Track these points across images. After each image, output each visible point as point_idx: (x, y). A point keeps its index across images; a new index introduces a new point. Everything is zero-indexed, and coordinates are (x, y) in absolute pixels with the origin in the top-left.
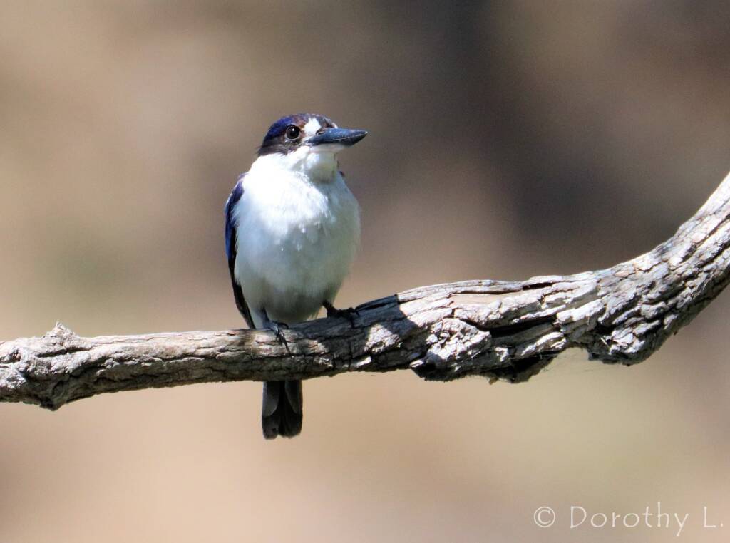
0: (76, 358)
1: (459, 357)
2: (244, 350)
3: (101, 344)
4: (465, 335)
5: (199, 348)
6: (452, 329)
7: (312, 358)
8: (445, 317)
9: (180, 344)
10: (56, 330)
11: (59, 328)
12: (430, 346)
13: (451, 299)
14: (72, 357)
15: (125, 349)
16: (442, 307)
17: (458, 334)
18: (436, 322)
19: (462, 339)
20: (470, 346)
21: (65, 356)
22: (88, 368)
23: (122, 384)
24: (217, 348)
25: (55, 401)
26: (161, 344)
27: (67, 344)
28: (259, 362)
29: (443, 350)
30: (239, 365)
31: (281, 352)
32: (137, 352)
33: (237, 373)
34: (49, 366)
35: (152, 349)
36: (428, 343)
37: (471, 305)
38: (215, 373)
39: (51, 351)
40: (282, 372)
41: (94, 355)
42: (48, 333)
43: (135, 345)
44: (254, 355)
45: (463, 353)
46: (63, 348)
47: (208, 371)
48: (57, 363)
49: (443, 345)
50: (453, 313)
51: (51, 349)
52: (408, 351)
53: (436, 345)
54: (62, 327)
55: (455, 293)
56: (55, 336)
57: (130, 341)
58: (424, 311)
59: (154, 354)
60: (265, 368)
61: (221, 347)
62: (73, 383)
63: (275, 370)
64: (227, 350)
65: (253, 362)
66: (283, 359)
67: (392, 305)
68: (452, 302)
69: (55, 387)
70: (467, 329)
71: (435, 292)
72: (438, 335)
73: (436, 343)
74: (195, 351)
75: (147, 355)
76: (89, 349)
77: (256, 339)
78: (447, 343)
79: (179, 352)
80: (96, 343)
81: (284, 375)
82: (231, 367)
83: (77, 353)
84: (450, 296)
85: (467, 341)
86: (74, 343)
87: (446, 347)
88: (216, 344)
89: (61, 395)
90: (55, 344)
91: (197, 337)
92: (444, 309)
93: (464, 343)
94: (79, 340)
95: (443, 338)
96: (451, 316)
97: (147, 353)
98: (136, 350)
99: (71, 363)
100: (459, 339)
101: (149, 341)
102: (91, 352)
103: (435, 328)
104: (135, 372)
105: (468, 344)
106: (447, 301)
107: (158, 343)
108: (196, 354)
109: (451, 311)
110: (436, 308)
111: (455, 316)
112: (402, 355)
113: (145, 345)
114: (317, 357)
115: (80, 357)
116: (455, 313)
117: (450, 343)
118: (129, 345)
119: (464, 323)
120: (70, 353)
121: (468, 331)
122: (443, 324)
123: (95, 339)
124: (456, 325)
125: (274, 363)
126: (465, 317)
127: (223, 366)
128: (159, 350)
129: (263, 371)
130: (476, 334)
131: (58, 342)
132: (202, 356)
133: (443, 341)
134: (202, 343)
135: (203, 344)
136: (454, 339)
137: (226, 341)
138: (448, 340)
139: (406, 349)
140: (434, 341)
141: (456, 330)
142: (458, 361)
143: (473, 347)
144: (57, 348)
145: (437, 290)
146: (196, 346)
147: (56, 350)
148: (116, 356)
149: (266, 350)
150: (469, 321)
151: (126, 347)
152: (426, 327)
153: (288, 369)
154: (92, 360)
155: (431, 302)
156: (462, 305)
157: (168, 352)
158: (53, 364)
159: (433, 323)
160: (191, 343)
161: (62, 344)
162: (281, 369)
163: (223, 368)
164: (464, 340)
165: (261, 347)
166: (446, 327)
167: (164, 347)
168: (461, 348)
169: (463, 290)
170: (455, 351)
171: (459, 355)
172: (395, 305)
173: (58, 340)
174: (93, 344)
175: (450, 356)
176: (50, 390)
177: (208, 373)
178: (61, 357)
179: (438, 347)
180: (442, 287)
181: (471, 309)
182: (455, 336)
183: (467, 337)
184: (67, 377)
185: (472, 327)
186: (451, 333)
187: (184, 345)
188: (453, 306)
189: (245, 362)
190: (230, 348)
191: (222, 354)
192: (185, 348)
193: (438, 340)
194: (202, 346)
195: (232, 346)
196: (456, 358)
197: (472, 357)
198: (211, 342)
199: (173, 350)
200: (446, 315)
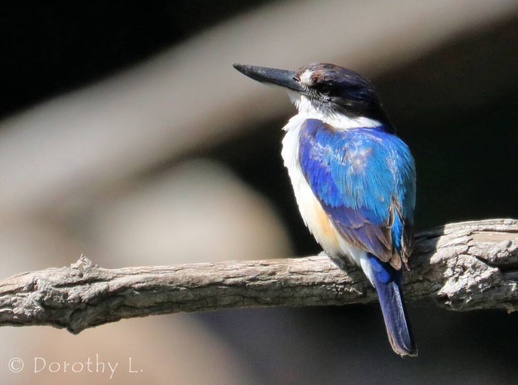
0: (93, 289)
1: (470, 291)
2: (275, 279)
3: (124, 274)
4: (475, 271)
5: (229, 278)
6: (465, 265)
7: (342, 286)
8: (461, 254)
9: (208, 274)
10: (79, 262)
11: (83, 261)
12: (447, 279)
13: (470, 237)
14: (89, 288)
15: (147, 280)
16: (461, 244)
17: (469, 269)
18: (451, 258)
19: (473, 274)
20: (480, 281)
21: (84, 286)
22: (105, 297)
23: (146, 311)
24: (247, 278)
25: (74, 326)
26: (188, 274)
27: (86, 276)
28: (290, 290)
29: (457, 283)
30: (270, 293)
31: (312, 281)
32: (161, 282)
33: (269, 299)
34: (66, 295)
35: (177, 279)
36: (445, 276)
37: (485, 243)
38: (246, 299)
39: (69, 282)
40: (314, 299)
41: (115, 284)
42: (72, 265)
43: (161, 275)
44: (285, 284)
45: (474, 287)
46: (82, 279)
47: (238, 298)
48: (73, 293)
49: (457, 279)
50: (467, 250)
51: (70, 280)
52: (432, 282)
53: (451, 278)
54: (86, 260)
55: (478, 230)
56: (77, 269)
57: (157, 271)
58: (446, 247)
59: (178, 284)
60: (297, 295)
61: (251, 277)
62: (91, 311)
63: (307, 297)
64: (258, 280)
65: (285, 290)
66: (315, 287)
67: (422, 239)
68: (472, 239)
69: (73, 314)
70: (477, 265)
71: (461, 229)
72: (453, 269)
73: (451, 276)
74: (224, 281)
75: (172, 285)
76: (109, 280)
77: (288, 269)
78: (460, 277)
79: (206, 282)
80: (119, 274)
81: (318, 302)
82: (262, 294)
83: (96, 284)
84: (471, 234)
85: (477, 275)
86: (94, 274)
87: (460, 280)
88: (246, 274)
89: (79, 321)
90: (74, 276)
91: (229, 267)
92: (462, 247)
93: (475, 277)
94: (100, 271)
95: (457, 272)
96: (465, 253)
97: (171, 283)
98: (160, 280)
99: (87, 292)
100: (471, 274)
101: (177, 272)
102: (111, 283)
103: (451, 263)
104: (159, 300)
105: (478, 279)
106: (467, 238)
107: (185, 273)
108: (225, 283)
109: (467, 248)
110: (456, 245)
111: (469, 253)
112: (426, 286)
113: (171, 275)
114: (348, 285)
115: (99, 287)
116: (470, 250)
117: (463, 277)
118: (153, 276)
119: (476, 260)
120: (90, 284)
121: (479, 267)
122: (457, 260)
123: (119, 271)
124: (469, 261)
125: (306, 290)
126: (477, 255)
127: (253, 294)
128: (184, 281)
129: (296, 297)
130: (486, 270)
131: (78, 274)
132: (230, 285)
133: (457, 275)
134: (231, 273)
135: (233, 274)
136: (466, 274)
137: (257, 272)
138: (462, 274)
139: (429, 281)
140: (450, 275)
141: (470, 265)
142: (470, 293)
143: (483, 281)
144: (76, 279)
145: (463, 227)
146: (224, 276)
147: (75, 281)
148: (136, 286)
149: (298, 279)
150: (480, 258)
151: (149, 278)
152: (444, 262)
153: (320, 296)
154: (111, 290)
155: (454, 238)
156: (477, 243)
157: (195, 281)
158: (69, 294)
159: (448, 259)
160: (221, 273)
161: (81, 275)
162: (313, 296)
163: (253, 295)
164: (474, 275)
165: (292, 277)
166: (460, 262)
167: (190, 277)
168: (471, 282)
169: (484, 227)
170: (467, 284)
171: (469, 288)
172: (424, 240)
173: (78, 272)
174: (115, 275)
175: (462, 289)
176: (67, 317)
177: (238, 299)
178: (79, 287)
179: (453, 280)
180: (468, 224)
181: (484, 247)
182: (468, 271)
183: (477, 273)
184: (83, 306)
185: (482, 263)
186: (464, 268)
187: (212, 275)
188: (470, 243)
189: (276, 290)
190: (260, 277)
191: (251, 283)
192: (212, 278)
193: (454, 274)
194: (231, 276)
195: (263, 276)
196: (467, 291)
197: (482, 291)
198: (241, 271)
199: (200, 280)
200: (462, 251)
